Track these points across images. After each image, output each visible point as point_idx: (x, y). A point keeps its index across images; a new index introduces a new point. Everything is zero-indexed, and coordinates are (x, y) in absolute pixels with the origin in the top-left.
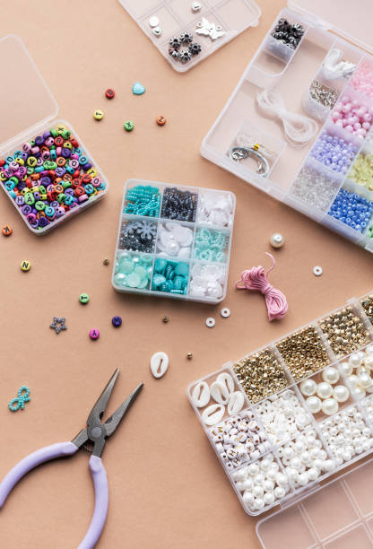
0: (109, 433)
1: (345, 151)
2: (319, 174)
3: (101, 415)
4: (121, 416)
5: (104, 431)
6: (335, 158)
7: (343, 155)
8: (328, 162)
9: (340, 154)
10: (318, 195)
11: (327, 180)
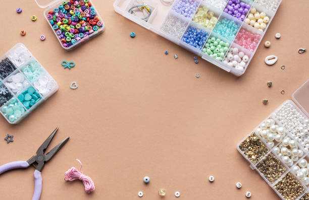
0: (46, 160)
1: (192, 6)
2: (178, 19)
3: (45, 150)
4: (54, 152)
5: (44, 158)
6: (186, 10)
7: (191, 8)
8: (183, 12)
9: (189, 8)
10: (177, 30)
11: (182, 22)
